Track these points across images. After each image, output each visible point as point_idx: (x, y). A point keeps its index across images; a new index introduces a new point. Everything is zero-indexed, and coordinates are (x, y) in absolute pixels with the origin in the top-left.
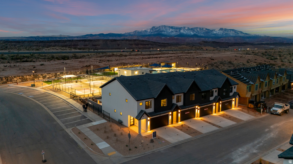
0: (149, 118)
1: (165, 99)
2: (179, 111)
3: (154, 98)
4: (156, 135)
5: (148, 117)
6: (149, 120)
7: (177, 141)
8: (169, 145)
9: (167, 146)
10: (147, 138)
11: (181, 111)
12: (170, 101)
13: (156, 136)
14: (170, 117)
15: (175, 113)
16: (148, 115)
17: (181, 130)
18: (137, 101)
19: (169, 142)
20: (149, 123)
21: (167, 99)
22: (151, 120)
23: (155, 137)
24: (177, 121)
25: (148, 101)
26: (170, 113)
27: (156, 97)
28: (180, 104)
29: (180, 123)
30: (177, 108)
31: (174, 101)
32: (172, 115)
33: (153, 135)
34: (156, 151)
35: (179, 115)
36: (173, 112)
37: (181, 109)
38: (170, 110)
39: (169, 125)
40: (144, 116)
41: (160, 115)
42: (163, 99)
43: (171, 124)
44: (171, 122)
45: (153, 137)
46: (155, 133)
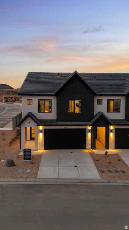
0: (41, 128)
1: (77, 99)
2: (112, 127)
5: (39, 125)
9: (20, 180)
10: (19, 158)
11: (116, 129)
13: (30, 158)
14: (89, 135)
15: (102, 130)
16: (39, 122)
17: (97, 161)
19: (36, 174)
20: (41, 135)
21: (80, 100)
25: (45, 100)
26: (89, 127)
28: (118, 116)
30: (103, 121)
33: (24, 155)
35: (112, 135)
36: (98, 127)
37: (113, 124)
38: (88, 123)
39: (85, 149)
40: (29, 122)
41: (65, 126)
42: (72, 100)
43: (91, 149)
44: (91, 144)
45: (24, 158)
46: (29, 152)
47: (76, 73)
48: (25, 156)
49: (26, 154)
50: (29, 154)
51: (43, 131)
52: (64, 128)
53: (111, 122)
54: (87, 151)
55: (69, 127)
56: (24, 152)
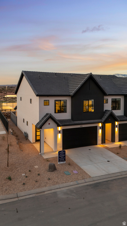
0: (60, 129)
1: (91, 99)
2: (117, 123)
3: (69, 96)
4: (65, 157)
5: (59, 126)
6: (60, 132)
7: (103, 173)
8: (83, 181)
9: (79, 182)
10: (50, 161)
11: (120, 125)
12: (99, 105)
13: (65, 160)
14: (100, 131)
15: (108, 126)
16: (58, 123)
17: (118, 154)
18: (37, 96)
19: (87, 174)
20: (60, 136)
21: (93, 100)
22: (64, 132)
23: (62, 161)
24: (113, 140)
25: (60, 101)
26: (100, 125)
27: (72, 94)
28: (119, 113)
29: (117, 143)
30: (112, 118)
31: (108, 106)
32: (103, 128)
33: (59, 157)
34: (46, 193)
35: (117, 130)
36: (106, 124)
37: (119, 120)
38: (100, 120)
39: (96, 144)
40: (49, 124)
41: (81, 125)
42: (86, 100)
43: (102, 144)
44: (101, 139)
45: (59, 161)
46: (64, 153)
47: (91, 75)
48: (60, 159)
49: (60, 156)
50: (63, 156)
51: (62, 132)
52: (80, 127)
53: (118, 118)
54: (98, 146)
55: (84, 126)
56: (59, 154)
